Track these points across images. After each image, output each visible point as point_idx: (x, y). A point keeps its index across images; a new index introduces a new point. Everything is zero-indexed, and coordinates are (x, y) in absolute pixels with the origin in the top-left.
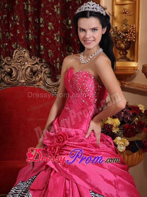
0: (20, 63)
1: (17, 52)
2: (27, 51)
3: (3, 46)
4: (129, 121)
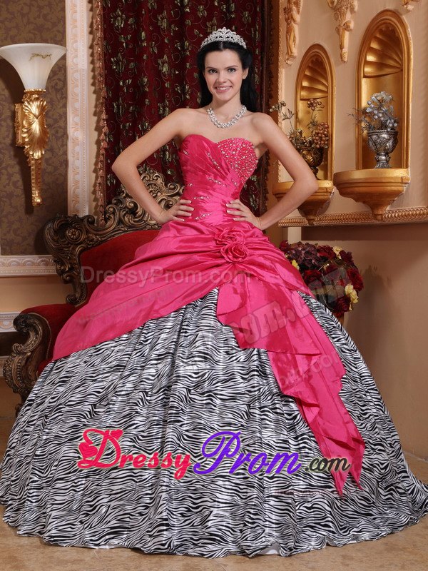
2: (161, 175)
4: (314, 266)
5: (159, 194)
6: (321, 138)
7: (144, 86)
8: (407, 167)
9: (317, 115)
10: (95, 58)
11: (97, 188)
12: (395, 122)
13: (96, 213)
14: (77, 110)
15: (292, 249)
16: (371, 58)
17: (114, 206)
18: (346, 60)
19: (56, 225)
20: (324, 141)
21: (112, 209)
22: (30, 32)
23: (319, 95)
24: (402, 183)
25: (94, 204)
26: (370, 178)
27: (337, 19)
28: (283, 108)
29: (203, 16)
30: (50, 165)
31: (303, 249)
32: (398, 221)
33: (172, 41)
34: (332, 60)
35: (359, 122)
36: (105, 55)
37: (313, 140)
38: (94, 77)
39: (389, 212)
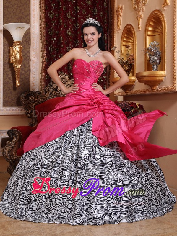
2: (68, 75)
4: (128, 110)
6: (131, 60)
7: (61, 40)
8: (165, 70)
9: (130, 51)
10: (42, 29)
11: (42, 80)
12: (160, 53)
13: (41, 90)
14: (34, 49)
15: (119, 103)
16: (150, 28)
18: (140, 30)
19: (25, 94)
20: (132, 61)
21: (48, 89)
22: (16, 19)
23: (130, 44)
24: (163, 76)
25: (41, 86)
26: (150, 75)
27: (137, 14)
28: (116, 49)
29: (85, 14)
30: (23, 71)
31: (124, 104)
32: (162, 92)
33: (72, 23)
34: (135, 30)
35: (146, 53)
36: (46, 28)
37: (128, 61)
38: (41, 37)
39: (157, 88)
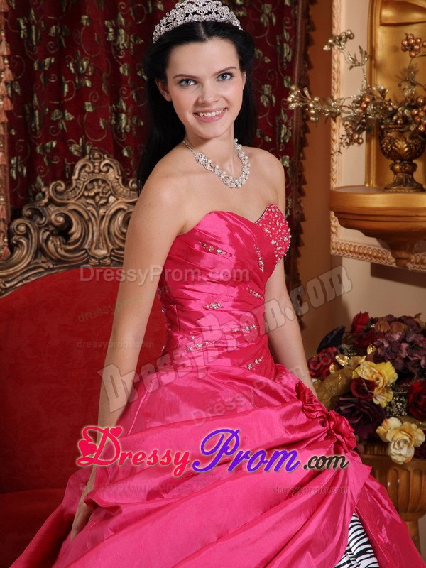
0: (93, 198)
1: (84, 166)
2: (115, 163)
3: (44, 148)
4: (424, 370)
5: (112, 199)
17: (27, 222)
